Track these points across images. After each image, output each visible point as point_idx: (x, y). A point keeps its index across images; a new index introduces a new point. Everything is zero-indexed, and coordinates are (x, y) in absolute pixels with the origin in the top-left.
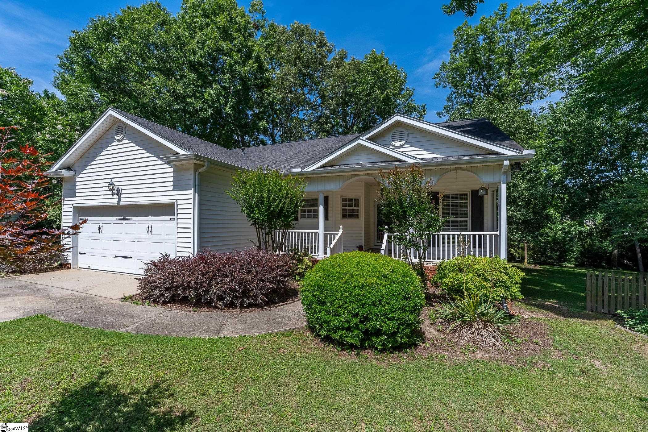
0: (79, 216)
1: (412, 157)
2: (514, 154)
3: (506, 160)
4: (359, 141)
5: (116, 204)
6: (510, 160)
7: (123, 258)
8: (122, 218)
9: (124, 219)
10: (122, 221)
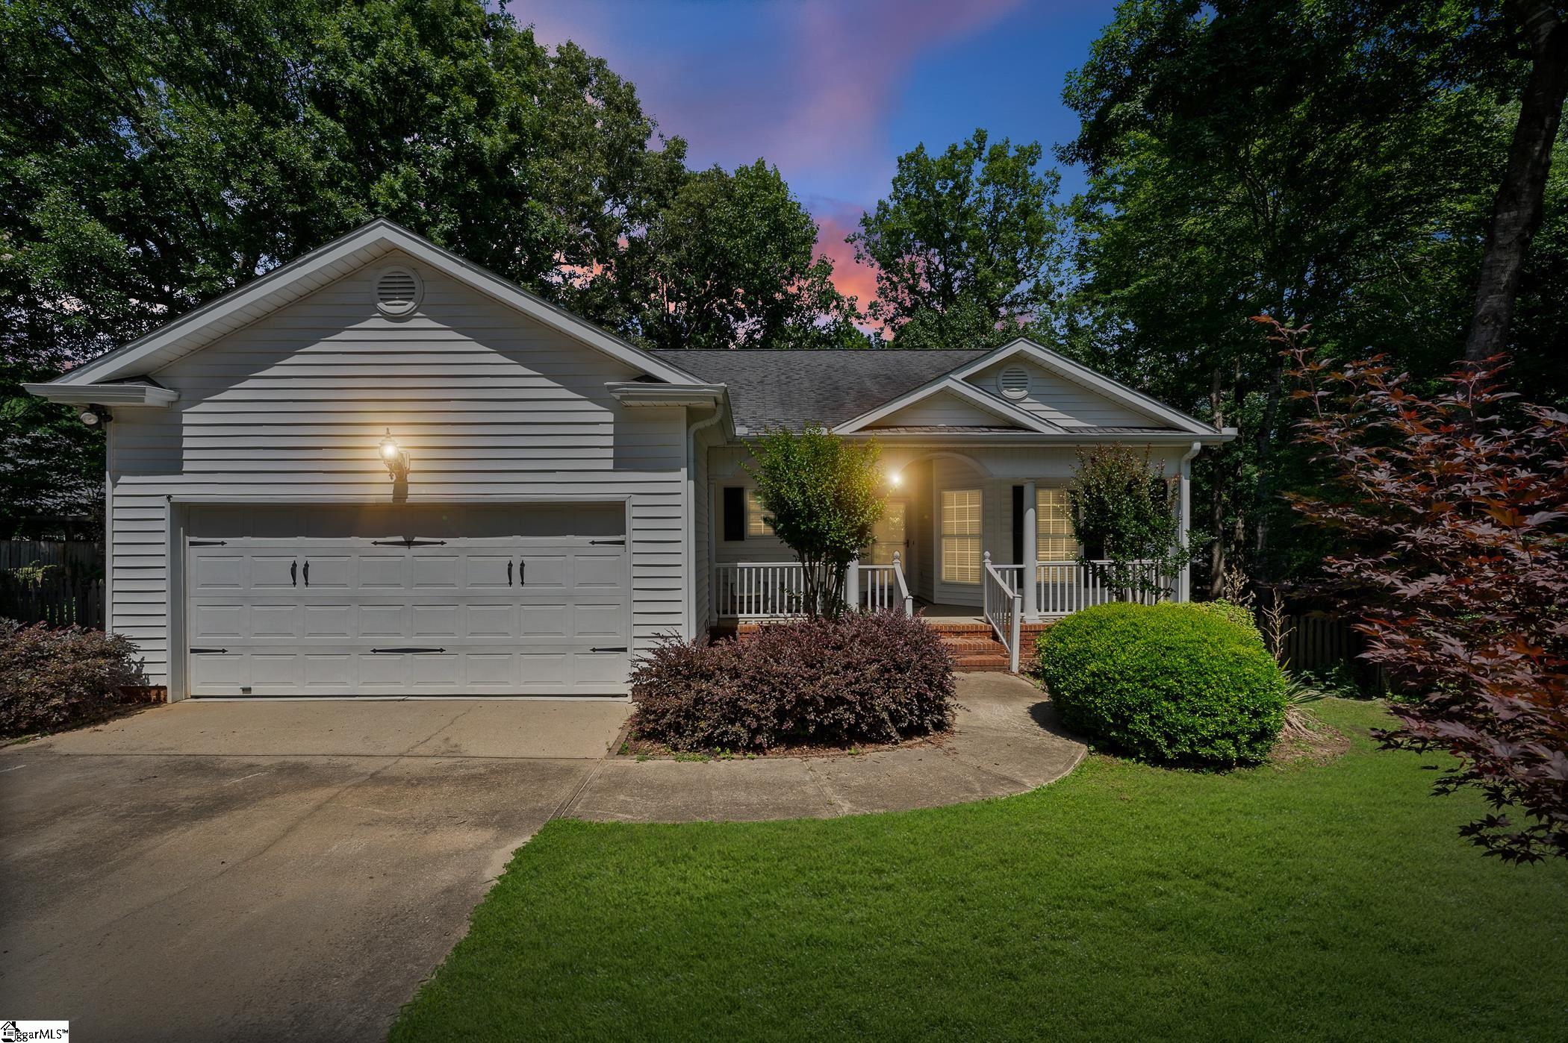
0: (188, 533)
1: (1049, 423)
2: (1208, 433)
3: (1197, 441)
4: (947, 383)
5: (389, 499)
6: (1201, 442)
7: (409, 655)
8: (401, 539)
9: (409, 543)
10: (403, 550)
